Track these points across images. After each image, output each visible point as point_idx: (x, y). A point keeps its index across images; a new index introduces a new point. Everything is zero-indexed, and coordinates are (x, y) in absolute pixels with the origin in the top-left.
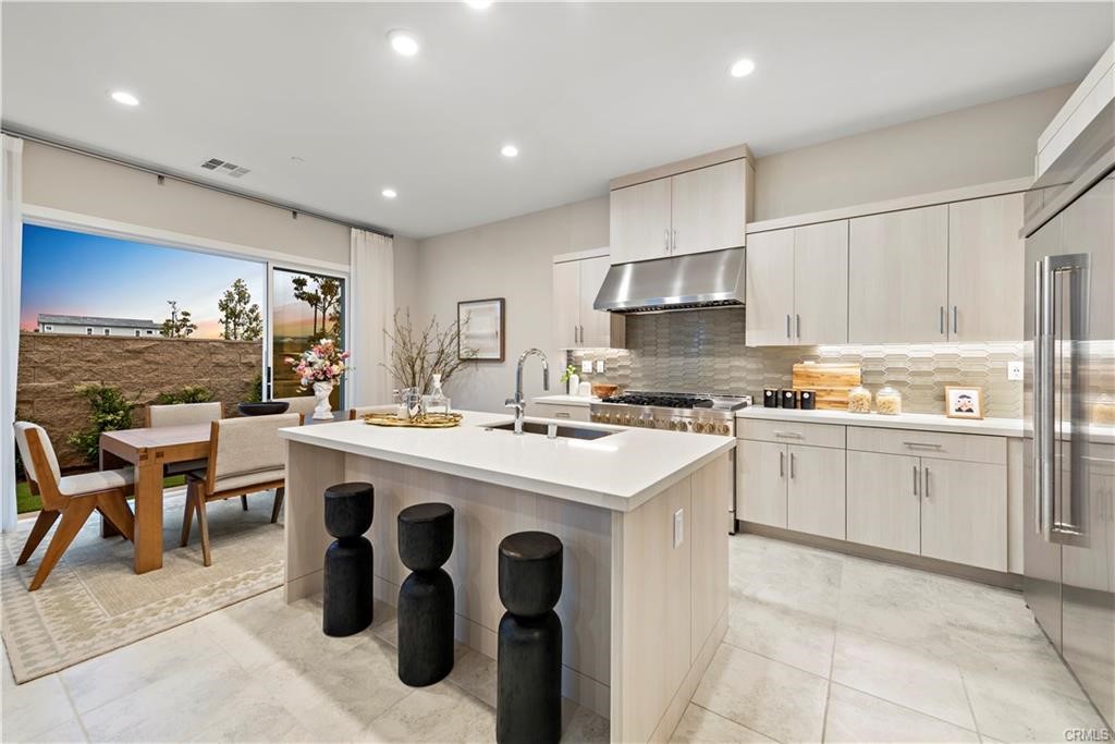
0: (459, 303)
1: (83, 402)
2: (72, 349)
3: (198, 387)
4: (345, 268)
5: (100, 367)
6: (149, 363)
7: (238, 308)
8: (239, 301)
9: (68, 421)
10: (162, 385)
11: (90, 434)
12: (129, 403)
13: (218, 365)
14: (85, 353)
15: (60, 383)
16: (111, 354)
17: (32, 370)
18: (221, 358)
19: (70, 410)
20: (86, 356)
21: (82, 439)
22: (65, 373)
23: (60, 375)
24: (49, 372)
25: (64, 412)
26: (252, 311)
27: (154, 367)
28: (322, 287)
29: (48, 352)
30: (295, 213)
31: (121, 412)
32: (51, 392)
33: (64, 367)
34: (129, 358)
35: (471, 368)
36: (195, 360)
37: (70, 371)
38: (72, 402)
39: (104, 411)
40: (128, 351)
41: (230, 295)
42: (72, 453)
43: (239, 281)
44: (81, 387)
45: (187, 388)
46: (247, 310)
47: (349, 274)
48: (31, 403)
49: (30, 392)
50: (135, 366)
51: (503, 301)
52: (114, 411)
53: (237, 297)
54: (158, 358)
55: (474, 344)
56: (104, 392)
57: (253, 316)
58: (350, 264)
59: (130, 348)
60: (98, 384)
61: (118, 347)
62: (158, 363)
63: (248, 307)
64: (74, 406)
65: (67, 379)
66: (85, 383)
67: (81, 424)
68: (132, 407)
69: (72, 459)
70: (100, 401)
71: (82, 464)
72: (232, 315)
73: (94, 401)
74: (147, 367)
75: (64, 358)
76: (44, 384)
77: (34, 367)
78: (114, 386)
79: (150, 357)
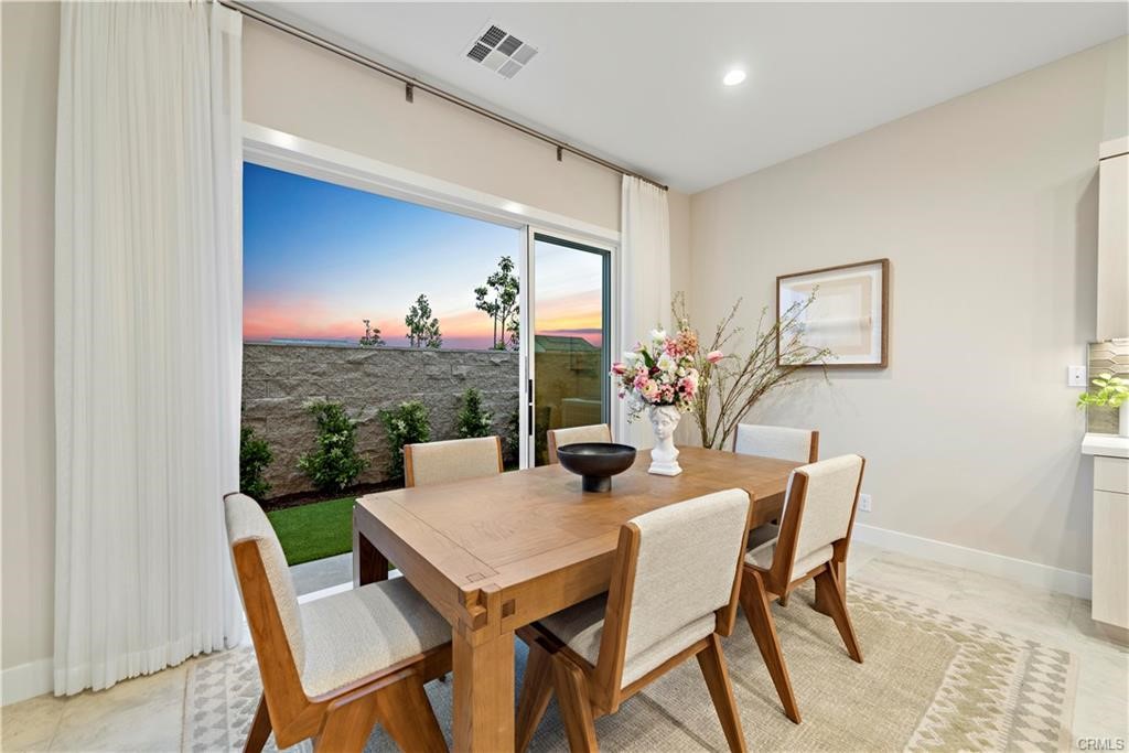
0: (779, 279)
1: (310, 420)
2: (300, 360)
3: (415, 403)
4: (613, 235)
5: (322, 381)
6: (369, 375)
7: (422, 323)
8: (422, 316)
9: (296, 441)
10: (380, 401)
11: (316, 457)
12: (352, 421)
13: (431, 377)
14: (311, 365)
15: (289, 397)
16: (333, 364)
17: (265, 383)
18: (434, 370)
19: (298, 428)
20: (311, 369)
21: (310, 462)
22: (293, 388)
23: (289, 389)
24: (280, 386)
25: (293, 430)
26: (433, 325)
27: (374, 380)
28: (502, 296)
29: (278, 364)
30: (560, 149)
31: (345, 432)
32: (281, 408)
33: (293, 381)
34: (348, 371)
35: (795, 382)
36: (410, 372)
37: (298, 385)
38: (300, 420)
39: (329, 431)
40: (349, 362)
41: (414, 310)
42: (301, 477)
43: (422, 297)
44: (308, 404)
45: (405, 404)
46: (428, 325)
47: (618, 245)
48: (264, 420)
49: (263, 409)
50: (356, 378)
51: (884, 263)
52: (338, 431)
53: (420, 312)
54: (377, 370)
55: (812, 341)
56: (328, 409)
57: (433, 330)
58: (620, 230)
59: (351, 358)
60: (323, 399)
61: (341, 358)
62: (376, 376)
63: (430, 321)
64: (302, 424)
65: (295, 393)
66: (313, 399)
67: (308, 444)
68: (354, 427)
69: (301, 483)
70: (325, 419)
71: (311, 489)
72: (417, 329)
73: (320, 419)
74: (367, 380)
75: (293, 370)
76: (276, 400)
77: (266, 381)
78: (338, 402)
79: (369, 368)
